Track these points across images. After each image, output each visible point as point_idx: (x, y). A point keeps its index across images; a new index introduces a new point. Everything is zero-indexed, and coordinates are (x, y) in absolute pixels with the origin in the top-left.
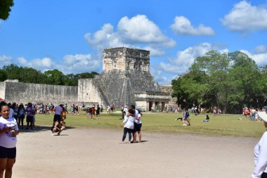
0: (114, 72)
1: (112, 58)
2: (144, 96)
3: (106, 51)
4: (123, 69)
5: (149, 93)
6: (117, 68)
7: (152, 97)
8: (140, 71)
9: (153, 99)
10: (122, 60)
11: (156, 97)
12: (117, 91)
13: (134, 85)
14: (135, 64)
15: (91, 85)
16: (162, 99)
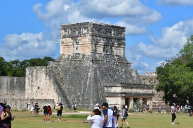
0: (76, 56)
1: (73, 37)
2: (118, 90)
3: (65, 28)
4: (88, 52)
5: (124, 85)
6: (80, 51)
7: (129, 91)
8: (112, 55)
9: (131, 94)
10: (87, 39)
11: (134, 91)
12: (80, 84)
13: (103, 75)
14: (105, 46)
15: (43, 75)
16: (143, 94)
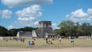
0: (41, 28)
1: (40, 24)
2: (47, 34)
7: (49, 34)
8: (48, 27)
11: (51, 34)
14: (46, 25)
15: (34, 32)
